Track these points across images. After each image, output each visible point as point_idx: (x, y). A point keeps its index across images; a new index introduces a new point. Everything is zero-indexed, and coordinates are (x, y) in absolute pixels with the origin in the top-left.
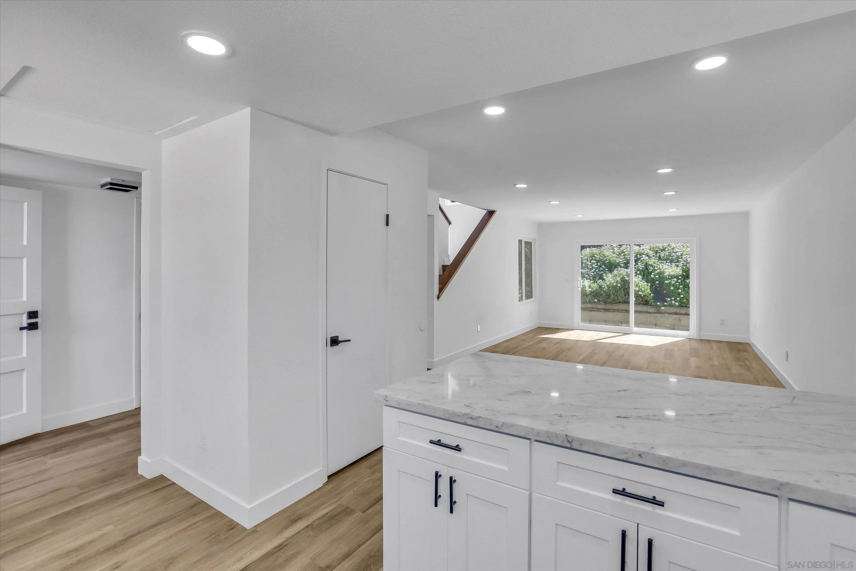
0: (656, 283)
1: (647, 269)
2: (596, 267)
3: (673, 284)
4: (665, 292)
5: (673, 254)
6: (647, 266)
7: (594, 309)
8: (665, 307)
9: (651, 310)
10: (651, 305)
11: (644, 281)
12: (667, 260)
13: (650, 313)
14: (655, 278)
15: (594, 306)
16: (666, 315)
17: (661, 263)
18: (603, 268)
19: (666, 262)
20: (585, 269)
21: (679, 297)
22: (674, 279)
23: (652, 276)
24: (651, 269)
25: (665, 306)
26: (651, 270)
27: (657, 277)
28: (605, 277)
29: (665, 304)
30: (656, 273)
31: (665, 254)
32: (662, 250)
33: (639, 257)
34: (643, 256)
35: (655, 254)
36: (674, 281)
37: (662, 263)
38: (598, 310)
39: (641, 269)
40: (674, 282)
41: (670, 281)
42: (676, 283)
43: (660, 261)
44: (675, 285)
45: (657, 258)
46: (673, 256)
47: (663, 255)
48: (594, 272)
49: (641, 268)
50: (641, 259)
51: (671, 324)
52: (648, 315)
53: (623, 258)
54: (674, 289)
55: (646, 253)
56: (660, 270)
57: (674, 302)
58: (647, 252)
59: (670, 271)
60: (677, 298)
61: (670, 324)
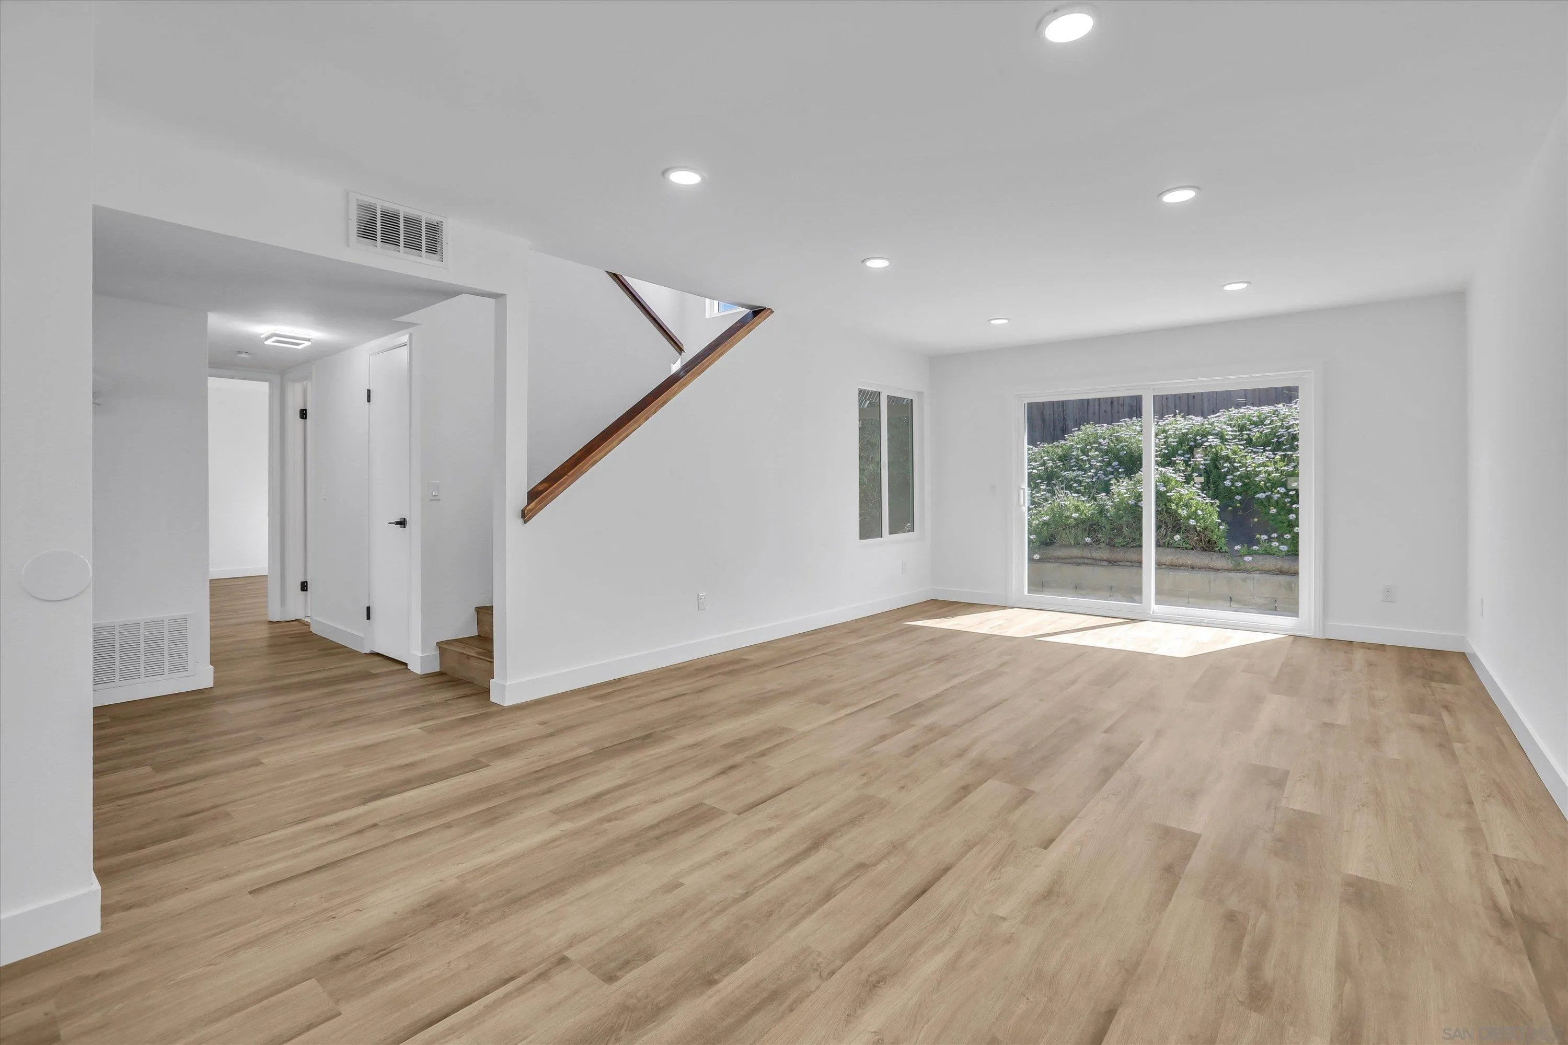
0: (1236, 500)
1: (1216, 467)
2: (1098, 464)
3: (1277, 502)
4: (1256, 520)
5: (1282, 431)
6: (1216, 460)
7: (1086, 561)
8: (1254, 556)
9: (1220, 562)
10: (1220, 552)
11: (1205, 494)
12: (1265, 445)
13: (1218, 570)
14: (1233, 488)
15: (1087, 553)
16: (1257, 576)
17: (1250, 453)
18: (1113, 467)
19: (1262, 450)
20: (1073, 471)
21: (1290, 532)
22: (1278, 489)
23: (1228, 483)
24: (1225, 467)
25: (1256, 553)
26: (1226, 469)
27: (1239, 484)
28: (1114, 487)
29: (1255, 548)
30: (1236, 476)
31: (1261, 433)
32: (1256, 424)
33: (1200, 441)
34: (1209, 437)
35: (1238, 433)
36: (1278, 492)
37: (1255, 453)
38: (1095, 562)
39: (1201, 467)
40: (1279, 495)
41: (1270, 493)
42: (1282, 497)
43: (1249, 448)
44: (1280, 503)
45: (1242, 443)
46: (1282, 435)
47: (1258, 435)
48: (1093, 477)
49: (1202, 464)
50: (1205, 444)
51: (1268, 598)
52: (1213, 575)
53: (1163, 445)
54: (1278, 513)
55: (1217, 432)
56: (1247, 467)
57: (1276, 544)
58: (1220, 430)
59: (1271, 469)
60: (1286, 534)
61: (1266, 598)
